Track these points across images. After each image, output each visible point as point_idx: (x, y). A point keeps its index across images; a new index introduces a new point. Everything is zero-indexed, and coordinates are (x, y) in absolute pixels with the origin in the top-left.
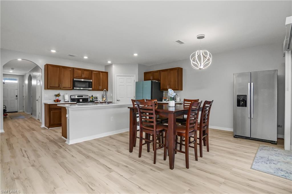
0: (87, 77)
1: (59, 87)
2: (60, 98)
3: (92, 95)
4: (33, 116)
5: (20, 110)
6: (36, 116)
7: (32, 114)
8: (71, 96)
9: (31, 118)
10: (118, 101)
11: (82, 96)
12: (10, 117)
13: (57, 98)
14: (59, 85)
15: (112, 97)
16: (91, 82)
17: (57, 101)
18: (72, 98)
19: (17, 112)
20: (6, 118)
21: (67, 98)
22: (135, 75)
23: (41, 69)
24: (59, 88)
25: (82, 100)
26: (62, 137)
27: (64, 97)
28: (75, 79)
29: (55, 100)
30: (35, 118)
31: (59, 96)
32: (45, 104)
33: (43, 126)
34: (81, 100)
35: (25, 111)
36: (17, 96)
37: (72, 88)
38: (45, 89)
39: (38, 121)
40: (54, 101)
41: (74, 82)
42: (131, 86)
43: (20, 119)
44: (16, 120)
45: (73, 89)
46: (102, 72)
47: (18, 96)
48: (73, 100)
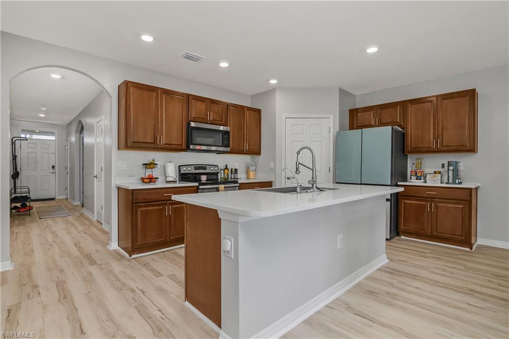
0: (218, 119)
1: (154, 143)
2: (156, 173)
3: (226, 165)
4: (85, 211)
5: (59, 195)
6: (93, 213)
7: (83, 206)
8: (179, 166)
9: (82, 214)
10: (288, 178)
11: (205, 169)
12: (38, 213)
13: (149, 172)
14: (155, 138)
15: (273, 170)
16: (227, 133)
17: (148, 180)
18: (182, 172)
19: (53, 199)
20: (30, 215)
21: (172, 172)
22: (332, 117)
23: (110, 96)
24: (153, 146)
25: (205, 176)
26: (187, 304)
27: (164, 168)
28: (193, 124)
29: (143, 177)
30: (90, 216)
31: (153, 168)
32: (118, 187)
33: (114, 245)
34: (204, 178)
35: (68, 198)
36: (53, 167)
37: (184, 146)
38: (118, 149)
39: (99, 225)
40: (143, 179)
41: (190, 131)
42: (322, 141)
43: (58, 220)
44: (50, 222)
45: (187, 149)
46: (249, 109)
47: (57, 168)
48: (184, 177)
